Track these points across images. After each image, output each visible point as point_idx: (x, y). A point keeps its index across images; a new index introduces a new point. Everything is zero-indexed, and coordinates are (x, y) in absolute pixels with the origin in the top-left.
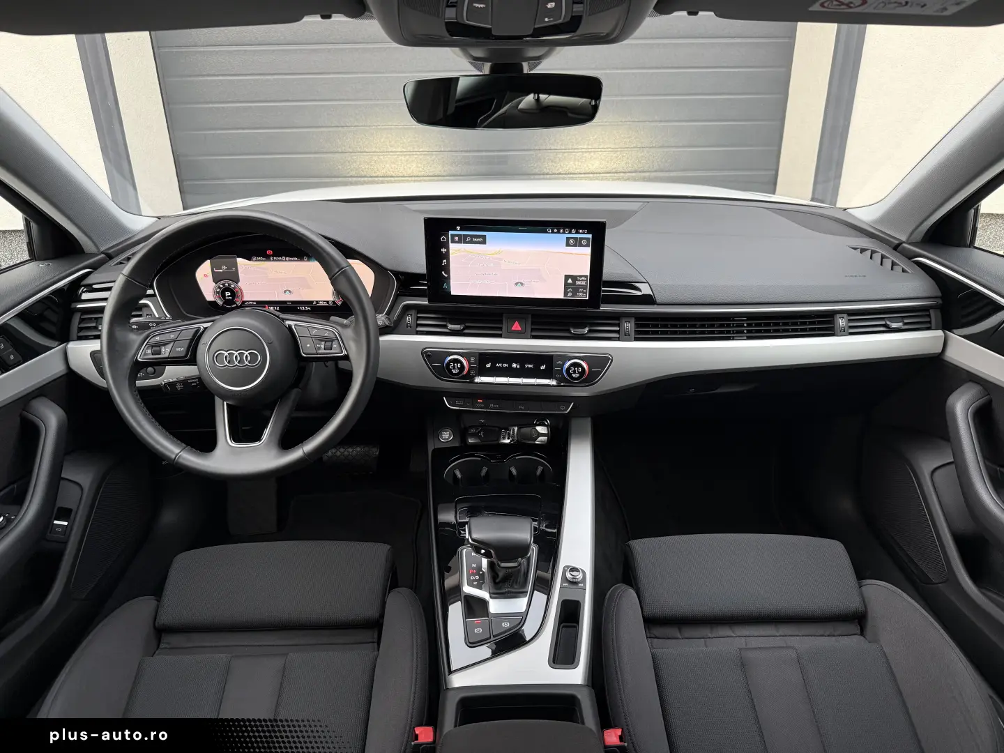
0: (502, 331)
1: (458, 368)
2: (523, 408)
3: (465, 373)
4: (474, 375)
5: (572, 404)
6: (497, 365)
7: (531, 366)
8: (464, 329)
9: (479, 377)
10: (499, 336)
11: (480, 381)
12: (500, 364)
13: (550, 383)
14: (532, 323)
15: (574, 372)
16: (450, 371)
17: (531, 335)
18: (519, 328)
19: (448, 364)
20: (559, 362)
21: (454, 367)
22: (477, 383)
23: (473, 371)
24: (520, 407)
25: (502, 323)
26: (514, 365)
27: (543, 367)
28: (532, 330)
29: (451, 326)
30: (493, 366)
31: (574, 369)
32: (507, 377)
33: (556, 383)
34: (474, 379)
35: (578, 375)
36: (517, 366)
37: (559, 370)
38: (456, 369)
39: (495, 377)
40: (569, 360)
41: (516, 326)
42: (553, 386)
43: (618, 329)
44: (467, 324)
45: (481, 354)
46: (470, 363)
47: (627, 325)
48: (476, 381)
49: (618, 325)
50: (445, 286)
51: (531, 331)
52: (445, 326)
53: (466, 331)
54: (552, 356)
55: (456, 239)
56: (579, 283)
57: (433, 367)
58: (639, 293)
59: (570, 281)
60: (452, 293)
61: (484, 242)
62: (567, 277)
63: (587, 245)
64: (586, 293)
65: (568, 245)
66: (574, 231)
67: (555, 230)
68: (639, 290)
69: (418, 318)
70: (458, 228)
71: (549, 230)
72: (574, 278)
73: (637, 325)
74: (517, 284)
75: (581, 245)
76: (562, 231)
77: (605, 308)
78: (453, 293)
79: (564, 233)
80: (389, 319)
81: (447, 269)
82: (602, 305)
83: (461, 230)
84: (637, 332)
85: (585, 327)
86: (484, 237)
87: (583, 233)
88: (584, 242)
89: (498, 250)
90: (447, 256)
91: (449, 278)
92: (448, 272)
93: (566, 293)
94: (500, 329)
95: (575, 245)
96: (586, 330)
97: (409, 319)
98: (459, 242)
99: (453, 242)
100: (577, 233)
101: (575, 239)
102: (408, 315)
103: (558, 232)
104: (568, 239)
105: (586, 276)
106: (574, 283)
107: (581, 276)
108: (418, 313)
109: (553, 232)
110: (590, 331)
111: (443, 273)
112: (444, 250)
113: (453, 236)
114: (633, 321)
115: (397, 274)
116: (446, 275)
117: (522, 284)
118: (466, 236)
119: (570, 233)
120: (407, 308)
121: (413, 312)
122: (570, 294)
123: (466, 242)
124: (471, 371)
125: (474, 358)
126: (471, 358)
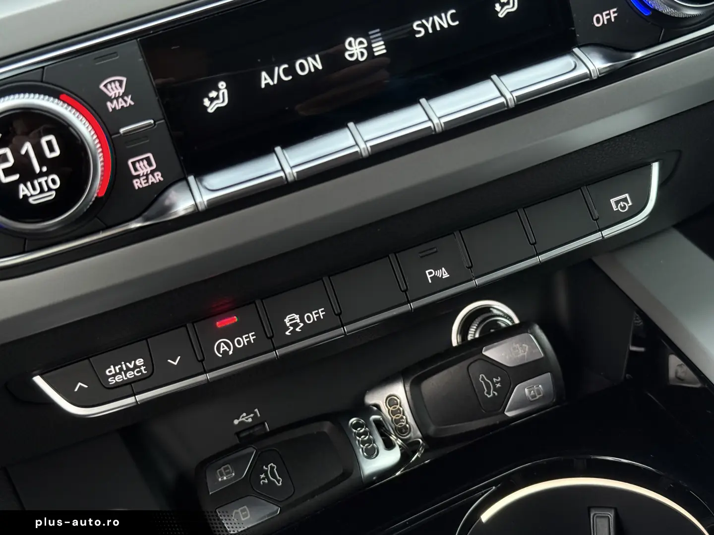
2: (439, 273)
5: (655, 167)
6: (265, 79)
9: (191, 179)
12: (279, 71)
13: (581, 71)
21: (22, 166)
23: (148, 159)
24: (430, 274)
33: (608, 58)
36: (369, 49)
48: (183, 207)
124: (134, 163)
125: (121, 82)
126: (105, 86)
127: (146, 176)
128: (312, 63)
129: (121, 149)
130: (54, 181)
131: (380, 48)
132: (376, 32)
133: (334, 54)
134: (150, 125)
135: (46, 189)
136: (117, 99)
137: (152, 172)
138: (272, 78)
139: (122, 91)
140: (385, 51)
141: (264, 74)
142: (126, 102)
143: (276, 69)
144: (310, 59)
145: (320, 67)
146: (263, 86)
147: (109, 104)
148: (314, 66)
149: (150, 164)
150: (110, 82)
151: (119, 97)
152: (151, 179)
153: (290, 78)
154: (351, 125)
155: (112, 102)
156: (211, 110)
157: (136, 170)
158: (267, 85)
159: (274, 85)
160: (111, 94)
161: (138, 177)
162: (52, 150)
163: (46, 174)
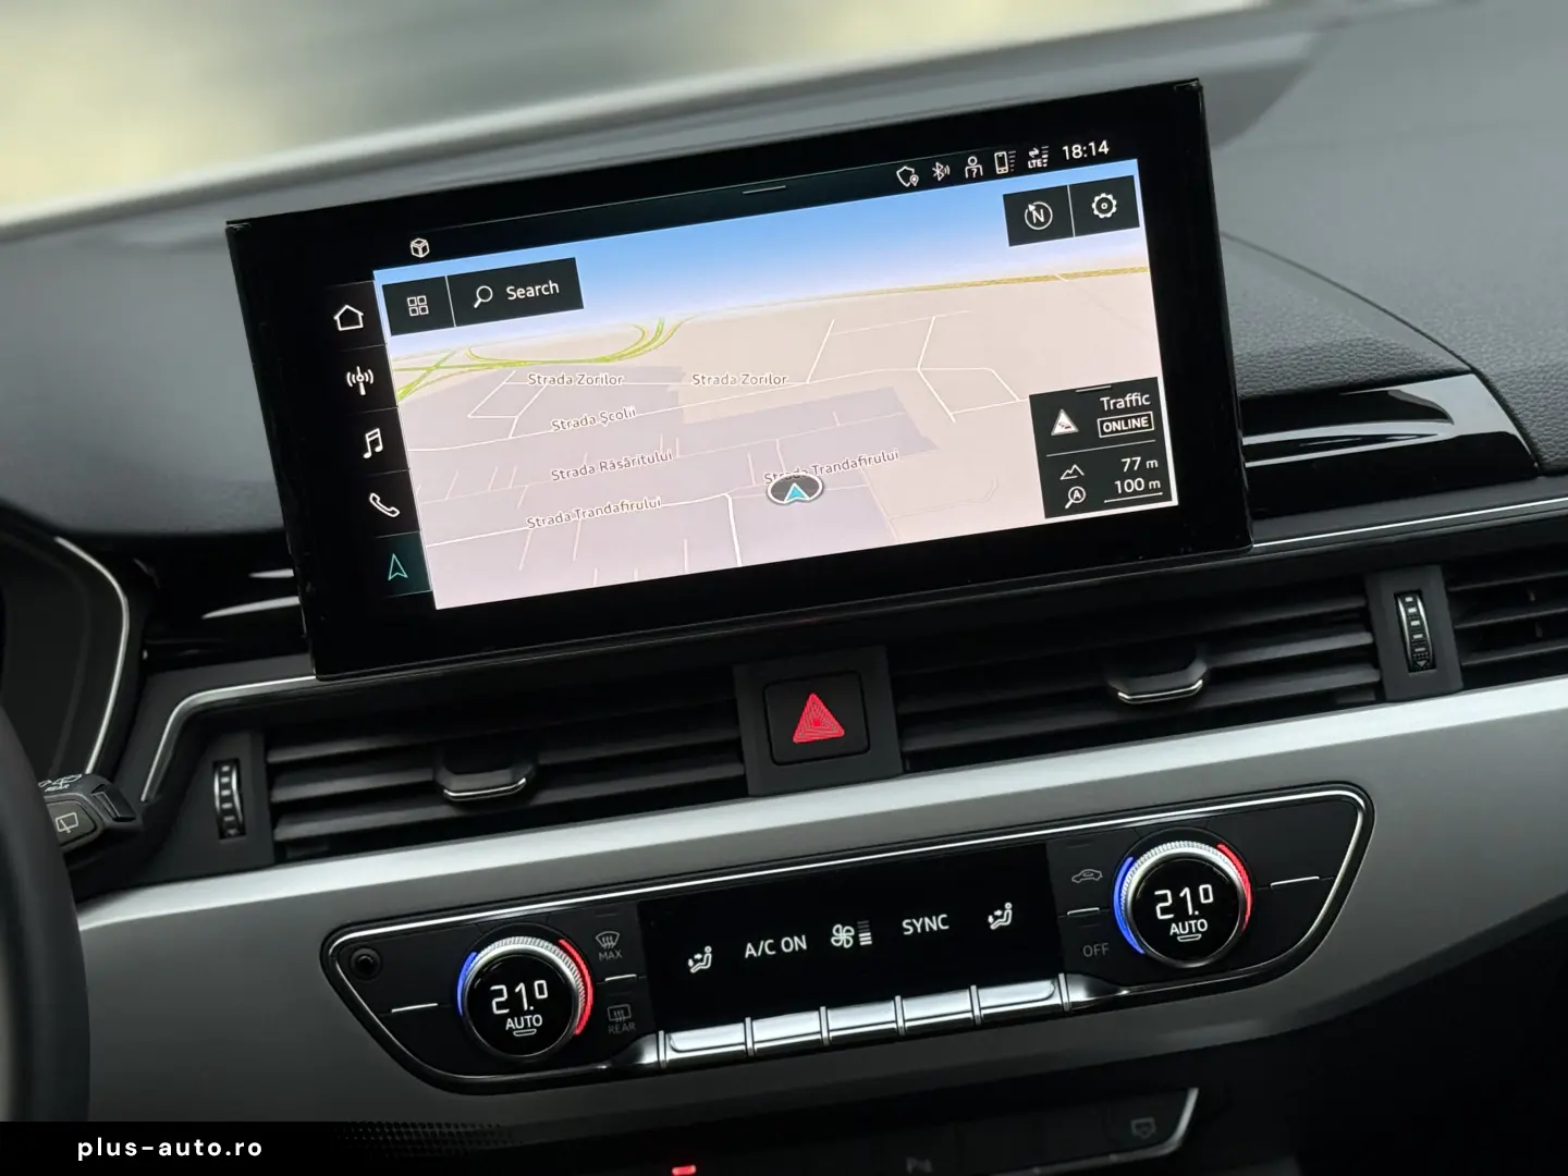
0: (741, 760)
1: (539, 1006)
3: (578, 1026)
4: (632, 1026)
5: (1193, 1093)
6: (750, 951)
7: (935, 923)
8: (532, 789)
9: (661, 1033)
10: (732, 791)
11: (672, 1056)
12: (765, 945)
13: (1056, 1001)
14: (901, 690)
15: (1179, 910)
16: (494, 1028)
17: (904, 756)
18: (832, 729)
19: (481, 992)
20: (1087, 874)
21: (514, 1003)
22: (658, 1070)
23: (625, 1009)
25: (734, 721)
26: (842, 936)
27: (1003, 918)
28: (905, 725)
29: (459, 787)
30: (728, 958)
31: (1175, 895)
32: (815, 1008)
33: (1091, 990)
34: (638, 1054)
35: (1202, 925)
36: (856, 938)
37: (1090, 917)
38: (529, 1012)
39: (748, 1020)
40: (1137, 856)
41: (818, 723)
42: (1077, 1009)
43: (1364, 639)
44: (544, 760)
45: (649, 907)
46: (595, 969)
47: (1413, 613)
48: (649, 1058)
49: (1363, 620)
50: (396, 571)
51: (901, 735)
52: (430, 792)
53: (548, 797)
54: (1039, 846)
55: (418, 306)
56: (1119, 426)
57: (395, 1023)
58: (1439, 432)
59: (1064, 425)
60: (441, 603)
61: (569, 298)
62: (1044, 407)
63: (1124, 220)
64: (1161, 473)
65: (1020, 233)
66: (1036, 156)
67: (940, 171)
68: (1434, 413)
69: (275, 774)
70: (419, 246)
71: (910, 174)
72: (1083, 403)
73: (1462, 604)
74: (780, 490)
75: (1090, 225)
76: (973, 165)
77: (1273, 540)
78: (446, 596)
79: (990, 174)
80: (115, 796)
81: (392, 474)
82: (1258, 528)
83: (434, 256)
84: (1469, 641)
85: (1185, 665)
86: (566, 272)
87: (1089, 160)
88: (1104, 206)
89: (651, 325)
90: (381, 405)
91: (409, 519)
92: (400, 491)
93: (1053, 497)
94: (732, 750)
95: (1058, 231)
96: (1196, 679)
97: (225, 787)
98: (437, 319)
99: (402, 324)
100: (1058, 162)
101: (1054, 195)
102: (217, 765)
103: (956, 179)
104: (1015, 205)
105: (1147, 386)
106: (1087, 432)
107: (1119, 389)
108: (269, 746)
109: (928, 182)
110: (1215, 679)
111: (375, 500)
112: (359, 379)
113: (396, 293)
114: (1435, 583)
115: (118, 549)
116: (392, 512)
117: (809, 485)
118: (465, 283)
119: (1020, 169)
120: (206, 729)
121: (242, 745)
122: (1077, 495)
123: (469, 316)
124: (612, 1011)
125: (614, 936)
126: (600, 938)
127: (621, 1024)
128: (799, 943)
129: (602, 993)
130: (537, 1020)
131: (866, 939)
132: (864, 923)
133: (820, 937)
134: (633, 978)
135: (529, 1025)
136: (608, 950)
137: (627, 1022)
138: (757, 950)
139: (614, 944)
140: (870, 943)
141: (749, 945)
142: (615, 954)
143: (762, 943)
144: (796, 939)
145: (804, 947)
146: (747, 956)
147: (600, 954)
148: (799, 946)
149: (626, 1014)
150: (605, 936)
151: (611, 949)
152: (625, 1028)
153: (773, 953)
154: (823, 1009)
155: (603, 953)
156: (693, 971)
157: (613, 1017)
158: (751, 956)
159: (758, 958)
160: (604, 946)
161: (614, 1023)
162: (541, 993)
163: (532, 1013)
